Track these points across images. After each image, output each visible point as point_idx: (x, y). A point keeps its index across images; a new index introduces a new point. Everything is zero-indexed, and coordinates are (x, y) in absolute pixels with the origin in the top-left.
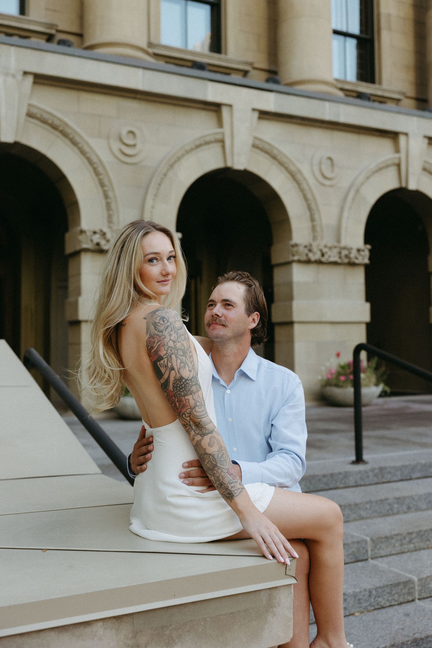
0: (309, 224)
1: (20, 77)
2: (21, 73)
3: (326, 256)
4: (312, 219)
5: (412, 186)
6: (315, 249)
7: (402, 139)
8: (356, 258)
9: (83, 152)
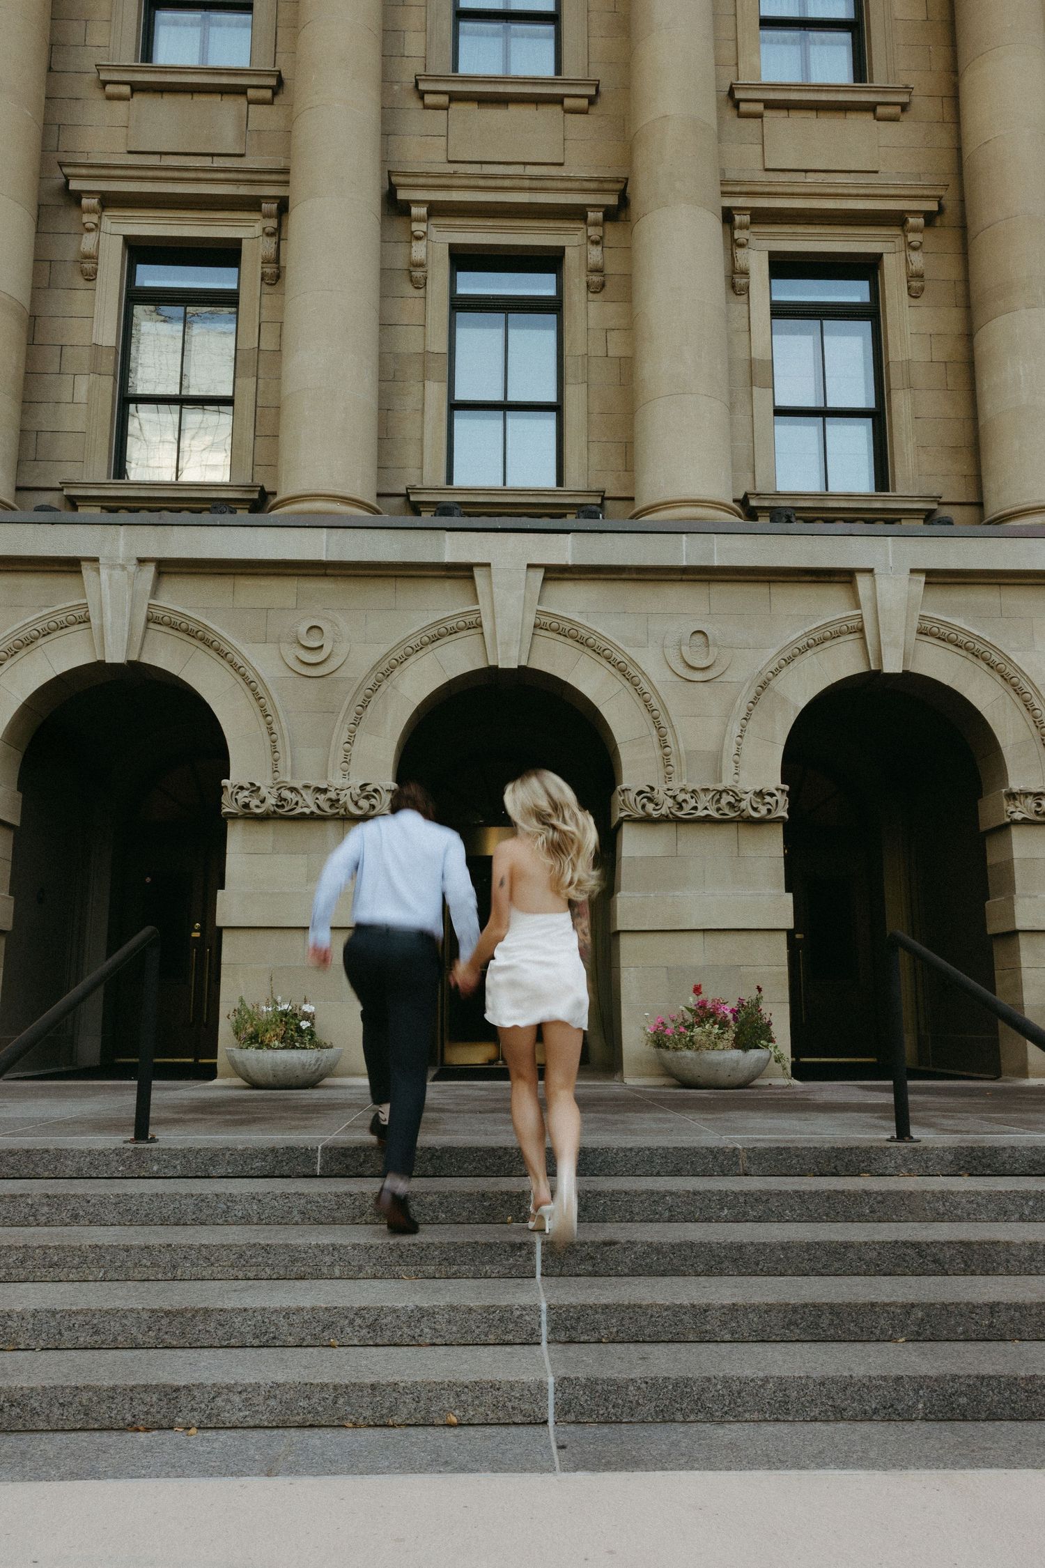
0: (659, 752)
1: (132, 568)
2: (135, 562)
3: (687, 808)
4: (664, 745)
5: (892, 666)
6: (660, 796)
7: (862, 582)
8: (755, 809)
9: (236, 668)
